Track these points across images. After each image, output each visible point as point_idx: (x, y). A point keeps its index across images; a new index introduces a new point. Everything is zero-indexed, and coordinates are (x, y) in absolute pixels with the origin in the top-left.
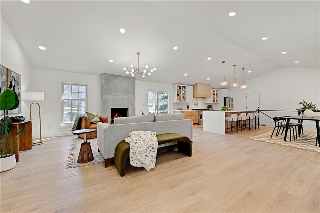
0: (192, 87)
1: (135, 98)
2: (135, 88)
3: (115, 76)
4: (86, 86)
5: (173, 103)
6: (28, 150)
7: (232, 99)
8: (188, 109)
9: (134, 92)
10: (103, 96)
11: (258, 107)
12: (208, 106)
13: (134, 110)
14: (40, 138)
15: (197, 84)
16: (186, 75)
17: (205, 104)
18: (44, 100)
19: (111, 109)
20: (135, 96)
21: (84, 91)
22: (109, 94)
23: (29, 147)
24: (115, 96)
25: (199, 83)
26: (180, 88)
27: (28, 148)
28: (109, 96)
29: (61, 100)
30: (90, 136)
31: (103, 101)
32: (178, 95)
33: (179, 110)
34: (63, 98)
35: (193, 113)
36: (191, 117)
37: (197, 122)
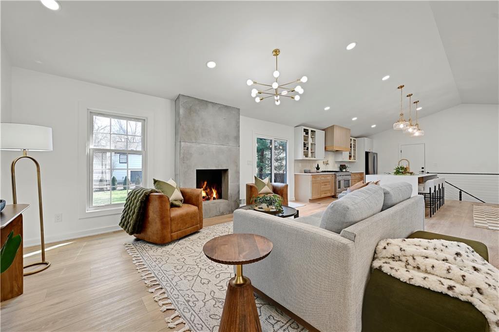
0: (324, 132)
1: (239, 150)
2: (239, 131)
3: (204, 103)
4: (144, 121)
5: (295, 160)
6: (12, 297)
7: (377, 154)
8: (318, 171)
9: (237, 138)
10: (182, 143)
11: (423, 168)
12: (341, 165)
13: (238, 172)
14: (40, 243)
15: (332, 127)
16: (327, 108)
17: (336, 162)
18: (52, 150)
19: (198, 171)
20: (239, 146)
21: (139, 131)
22: (194, 141)
23: (16, 289)
24: (204, 145)
25: (336, 126)
26: (307, 133)
27: (12, 291)
28: (193, 145)
29: (87, 151)
30: (171, 236)
31: (182, 156)
32: (305, 145)
33: (305, 172)
34: (92, 147)
35: (329, 178)
36: (325, 185)
37: (333, 194)
